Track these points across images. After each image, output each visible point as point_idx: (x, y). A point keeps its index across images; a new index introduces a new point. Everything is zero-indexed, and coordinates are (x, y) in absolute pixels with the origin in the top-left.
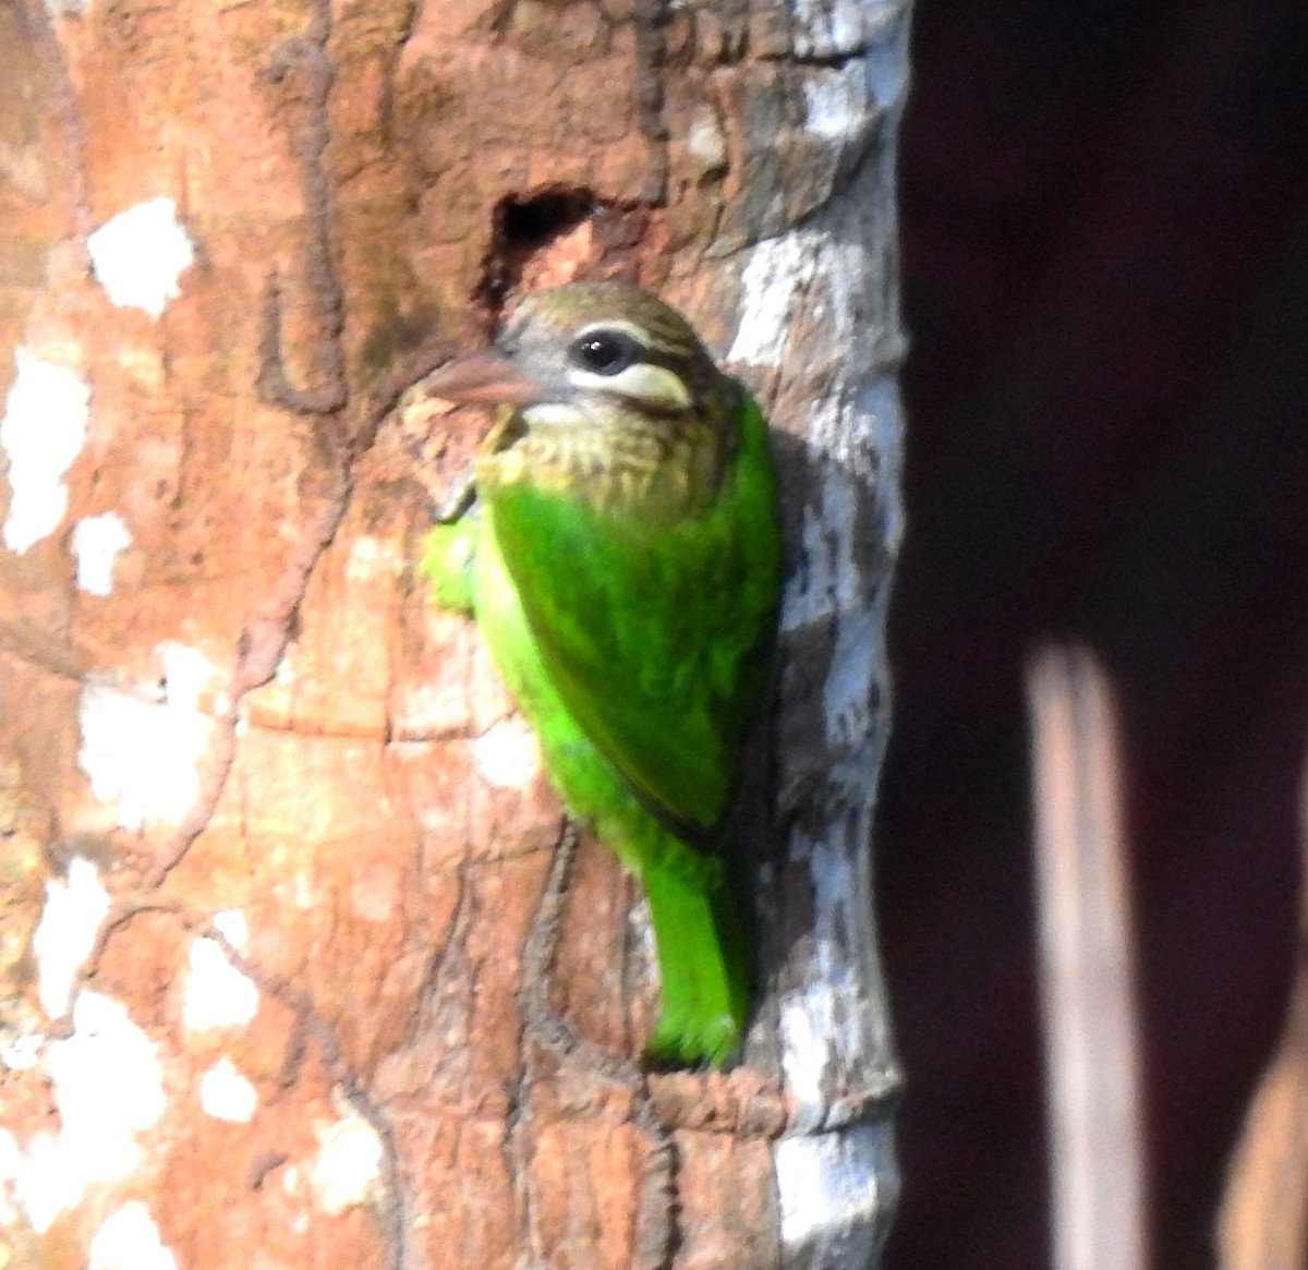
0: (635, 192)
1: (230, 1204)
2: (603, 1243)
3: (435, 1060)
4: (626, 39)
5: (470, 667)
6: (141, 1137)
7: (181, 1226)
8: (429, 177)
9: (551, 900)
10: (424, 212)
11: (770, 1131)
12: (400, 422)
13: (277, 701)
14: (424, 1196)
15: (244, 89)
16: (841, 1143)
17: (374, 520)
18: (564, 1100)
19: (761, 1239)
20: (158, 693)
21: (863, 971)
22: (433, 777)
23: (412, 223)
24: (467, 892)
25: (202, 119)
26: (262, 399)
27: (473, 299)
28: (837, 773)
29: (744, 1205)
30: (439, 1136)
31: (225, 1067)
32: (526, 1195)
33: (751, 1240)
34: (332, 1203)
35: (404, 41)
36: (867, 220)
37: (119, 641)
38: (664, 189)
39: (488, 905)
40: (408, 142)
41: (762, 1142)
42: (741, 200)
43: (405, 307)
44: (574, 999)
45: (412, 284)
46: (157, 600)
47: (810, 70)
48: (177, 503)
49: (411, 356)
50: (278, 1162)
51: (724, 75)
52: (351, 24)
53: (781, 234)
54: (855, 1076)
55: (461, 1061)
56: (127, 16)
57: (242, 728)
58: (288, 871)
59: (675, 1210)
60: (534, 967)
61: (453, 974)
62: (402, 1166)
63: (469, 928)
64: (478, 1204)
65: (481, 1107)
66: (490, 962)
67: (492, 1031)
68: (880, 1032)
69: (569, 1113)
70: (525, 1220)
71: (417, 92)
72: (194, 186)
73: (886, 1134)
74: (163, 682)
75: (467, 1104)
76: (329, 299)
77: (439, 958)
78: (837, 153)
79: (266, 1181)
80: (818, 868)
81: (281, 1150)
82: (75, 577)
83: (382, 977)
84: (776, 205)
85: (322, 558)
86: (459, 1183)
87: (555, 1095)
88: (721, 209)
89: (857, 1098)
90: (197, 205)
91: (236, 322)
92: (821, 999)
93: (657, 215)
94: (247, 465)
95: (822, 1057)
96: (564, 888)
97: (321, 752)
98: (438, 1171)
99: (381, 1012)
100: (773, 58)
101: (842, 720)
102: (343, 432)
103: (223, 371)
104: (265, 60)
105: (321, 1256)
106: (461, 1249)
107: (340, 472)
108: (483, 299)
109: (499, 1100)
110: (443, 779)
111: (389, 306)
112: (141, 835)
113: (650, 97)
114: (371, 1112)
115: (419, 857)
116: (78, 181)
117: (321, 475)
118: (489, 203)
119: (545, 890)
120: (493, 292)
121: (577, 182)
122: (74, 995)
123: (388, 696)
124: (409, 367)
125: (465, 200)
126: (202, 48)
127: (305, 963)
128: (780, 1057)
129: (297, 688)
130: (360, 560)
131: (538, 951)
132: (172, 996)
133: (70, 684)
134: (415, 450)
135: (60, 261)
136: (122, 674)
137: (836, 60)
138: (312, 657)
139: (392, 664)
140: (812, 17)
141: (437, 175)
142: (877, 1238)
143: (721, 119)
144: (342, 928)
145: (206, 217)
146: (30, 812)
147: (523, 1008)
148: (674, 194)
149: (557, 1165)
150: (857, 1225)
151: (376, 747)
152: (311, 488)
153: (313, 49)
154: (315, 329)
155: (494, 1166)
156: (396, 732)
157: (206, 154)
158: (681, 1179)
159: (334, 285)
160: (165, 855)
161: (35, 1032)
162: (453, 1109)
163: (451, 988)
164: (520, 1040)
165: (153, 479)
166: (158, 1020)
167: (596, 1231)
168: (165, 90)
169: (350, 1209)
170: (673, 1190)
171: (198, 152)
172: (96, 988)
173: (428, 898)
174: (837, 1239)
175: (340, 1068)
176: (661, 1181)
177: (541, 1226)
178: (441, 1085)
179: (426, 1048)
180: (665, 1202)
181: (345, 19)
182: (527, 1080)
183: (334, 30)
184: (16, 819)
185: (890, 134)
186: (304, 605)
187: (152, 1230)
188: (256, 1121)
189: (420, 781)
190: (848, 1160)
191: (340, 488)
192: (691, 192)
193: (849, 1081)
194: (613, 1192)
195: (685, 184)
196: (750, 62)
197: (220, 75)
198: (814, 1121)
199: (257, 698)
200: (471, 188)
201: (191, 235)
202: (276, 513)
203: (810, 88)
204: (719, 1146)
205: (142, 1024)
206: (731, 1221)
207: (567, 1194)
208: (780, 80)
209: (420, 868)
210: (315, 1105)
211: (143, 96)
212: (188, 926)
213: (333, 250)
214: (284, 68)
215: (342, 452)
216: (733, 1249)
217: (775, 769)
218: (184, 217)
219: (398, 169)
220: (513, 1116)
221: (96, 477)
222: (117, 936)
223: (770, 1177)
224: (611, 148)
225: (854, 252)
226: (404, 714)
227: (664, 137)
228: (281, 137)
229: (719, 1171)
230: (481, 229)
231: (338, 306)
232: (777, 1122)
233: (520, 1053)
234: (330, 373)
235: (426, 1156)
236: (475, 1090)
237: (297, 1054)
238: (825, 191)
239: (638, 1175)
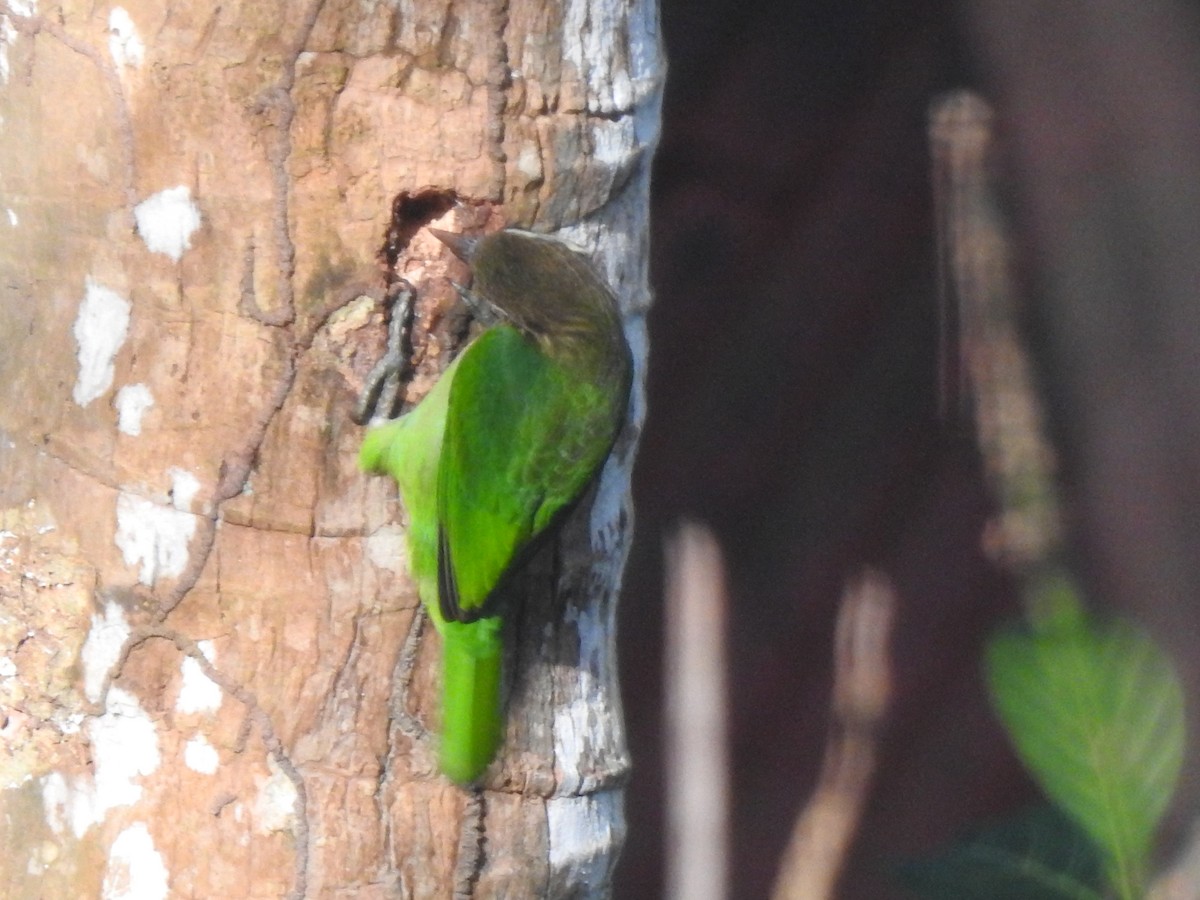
0: (484, 193)
1: (200, 826)
2: (435, 861)
3: (334, 740)
4: (481, 96)
5: (366, 490)
6: (144, 781)
7: (168, 838)
8: (354, 179)
9: (411, 641)
10: (349, 200)
11: (544, 794)
12: (328, 332)
13: (244, 508)
14: (323, 825)
15: (238, 118)
16: (589, 803)
17: (309, 394)
18: (414, 769)
19: (536, 862)
20: (168, 499)
21: (608, 695)
22: (340, 560)
23: (340, 208)
24: (359, 634)
25: (211, 136)
26: (241, 316)
27: (378, 257)
28: (597, 567)
29: (526, 839)
30: (335, 787)
31: (200, 739)
32: (388, 829)
33: (530, 863)
34: (265, 827)
35: (340, 92)
36: (630, 217)
37: (144, 466)
38: (502, 192)
39: (370, 643)
40: (341, 155)
41: (540, 799)
42: (551, 201)
43: (334, 261)
44: (424, 704)
45: (339, 247)
46: (169, 441)
47: (598, 121)
48: (184, 379)
49: (337, 292)
50: (231, 800)
51: (543, 122)
52: (308, 79)
53: (575, 224)
54: (600, 761)
55: (350, 741)
56: (164, 68)
57: (219, 523)
58: (246, 615)
59: (482, 841)
60: (399, 683)
61: (347, 686)
62: (309, 805)
63: (359, 657)
64: (356, 832)
65: (362, 771)
66: (371, 679)
67: (370, 723)
68: (617, 733)
69: (418, 777)
70: (387, 844)
71: (347, 125)
72: (203, 178)
73: (618, 798)
74: (171, 493)
75: (353, 768)
76: (285, 254)
77: (339, 675)
78: (613, 174)
79: (223, 812)
80: (582, 627)
81: (233, 792)
82: (117, 423)
83: (302, 686)
84: (573, 205)
85: (275, 419)
86: (346, 819)
87: (409, 765)
88: (538, 206)
89: (600, 776)
90: (204, 189)
91: (226, 266)
92: (581, 710)
93: (496, 209)
94: (229, 356)
95: (579, 747)
96: (420, 633)
97: (269, 541)
98: (333, 811)
99: (301, 707)
100: (576, 112)
101: (601, 534)
102: (292, 338)
103: (216, 297)
104: (252, 100)
105: (256, 861)
106: (345, 861)
107: (289, 363)
108: (385, 257)
109: (373, 767)
110: (346, 562)
111: (324, 260)
112: (153, 589)
113: (496, 134)
114: (292, 772)
115: (329, 611)
116: (130, 171)
117: (276, 365)
118: (390, 196)
119: (408, 634)
120: (390, 254)
121: (446, 186)
122: (106, 689)
123: (313, 508)
124: (335, 299)
125: (375, 194)
126: (212, 91)
127: (253, 675)
128: (554, 747)
129: (256, 500)
130: (299, 419)
131: (402, 673)
132: (167, 692)
133: (113, 491)
134: (337, 353)
135: (116, 223)
136: (145, 485)
137: (615, 115)
138: (266, 480)
139: (316, 486)
140: (601, 86)
141: (357, 178)
142: (610, 863)
143: (540, 149)
144: (277, 654)
145: (209, 197)
146: (82, 572)
147: (391, 710)
148: (508, 195)
149: (408, 809)
150: (597, 856)
151: (304, 539)
152: (270, 373)
153: (282, 93)
154: (277, 272)
155: (368, 809)
156: (318, 530)
157: (212, 157)
158: (486, 822)
159: (290, 244)
160: (167, 603)
161: (78, 713)
162: (344, 771)
163: (346, 695)
164: (388, 730)
165: (170, 363)
166: (159, 707)
167: (432, 853)
168: (187, 116)
169: (275, 832)
170: (481, 829)
171: (207, 156)
172: (120, 686)
173: (334, 637)
174: (585, 864)
175: (273, 743)
176: (475, 822)
177: (396, 849)
178: (337, 756)
179: (328, 731)
180: (476, 835)
181: (303, 75)
182: (391, 755)
183: (295, 84)
184: (74, 575)
185: (647, 164)
186: (263, 447)
187: (148, 841)
188: (218, 773)
189: (331, 562)
190: (594, 813)
191: (288, 374)
192: (520, 195)
193: (596, 762)
194: (444, 828)
195: (515, 190)
196: (560, 113)
197: (222, 108)
198: (574, 789)
199: (230, 505)
200: (380, 186)
201: (199, 209)
202: (247, 388)
203: (597, 132)
204: (511, 802)
205: (147, 709)
206: (518, 848)
207: (414, 828)
208: (579, 126)
209: (329, 617)
210: (256, 766)
211: (173, 119)
212: (179, 649)
213: (290, 222)
214: (264, 106)
215: (290, 351)
216: (519, 868)
217: (557, 563)
218: (196, 197)
219: (334, 172)
220: (382, 776)
221: (134, 359)
222: (136, 652)
223: (544, 822)
224: (469, 165)
225: (621, 237)
226: (323, 519)
227: (503, 159)
228: (260, 149)
229: (511, 818)
230: (385, 213)
231: (292, 257)
232: (549, 788)
233: (388, 738)
234: (284, 300)
235: (325, 801)
236: (358, 760)
237: (246, 733)
238: (605, 197)
239: (460, 820)
